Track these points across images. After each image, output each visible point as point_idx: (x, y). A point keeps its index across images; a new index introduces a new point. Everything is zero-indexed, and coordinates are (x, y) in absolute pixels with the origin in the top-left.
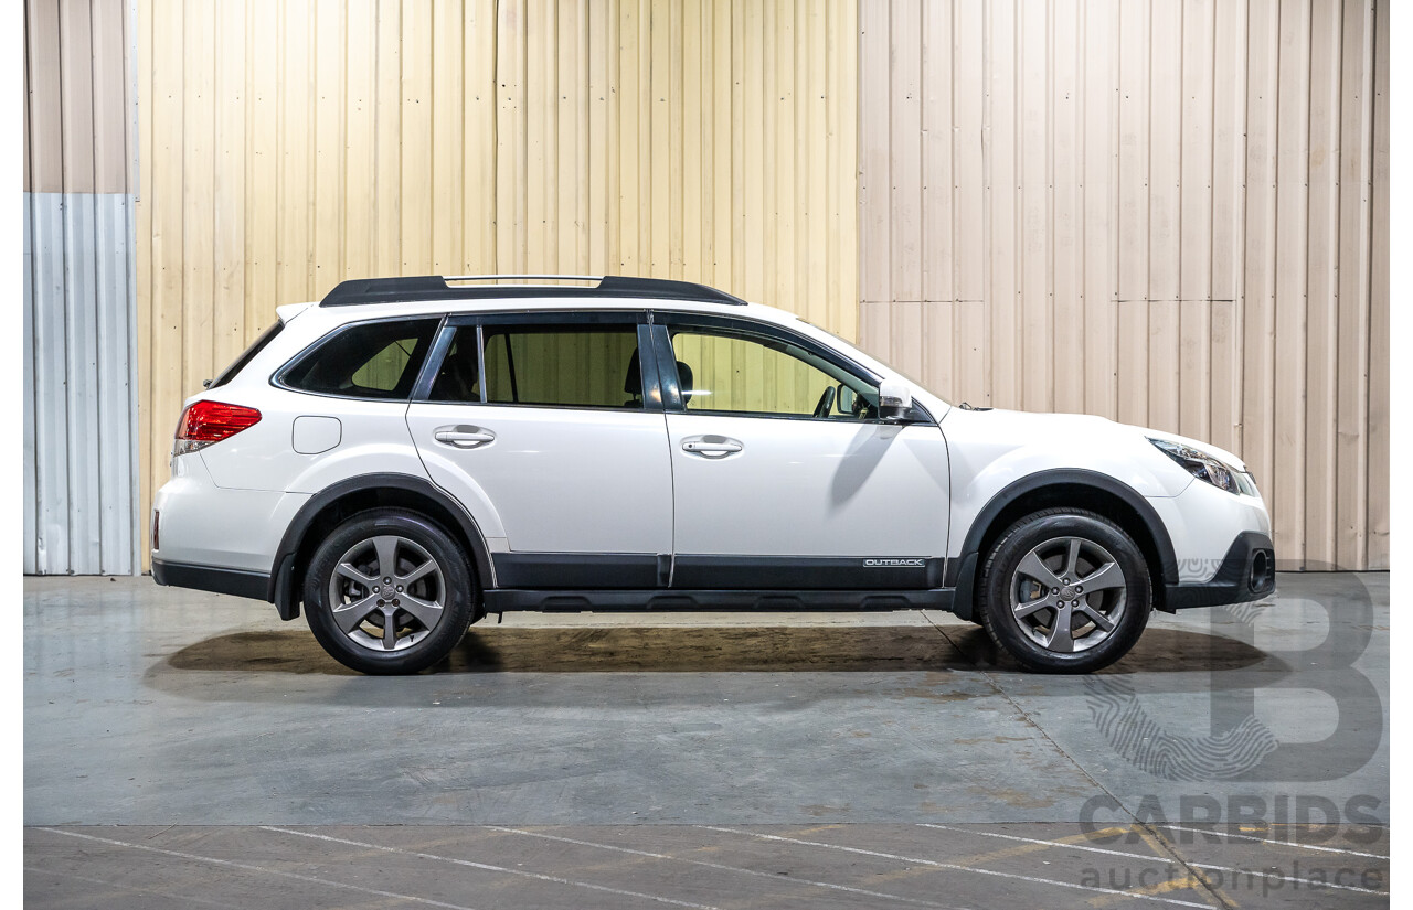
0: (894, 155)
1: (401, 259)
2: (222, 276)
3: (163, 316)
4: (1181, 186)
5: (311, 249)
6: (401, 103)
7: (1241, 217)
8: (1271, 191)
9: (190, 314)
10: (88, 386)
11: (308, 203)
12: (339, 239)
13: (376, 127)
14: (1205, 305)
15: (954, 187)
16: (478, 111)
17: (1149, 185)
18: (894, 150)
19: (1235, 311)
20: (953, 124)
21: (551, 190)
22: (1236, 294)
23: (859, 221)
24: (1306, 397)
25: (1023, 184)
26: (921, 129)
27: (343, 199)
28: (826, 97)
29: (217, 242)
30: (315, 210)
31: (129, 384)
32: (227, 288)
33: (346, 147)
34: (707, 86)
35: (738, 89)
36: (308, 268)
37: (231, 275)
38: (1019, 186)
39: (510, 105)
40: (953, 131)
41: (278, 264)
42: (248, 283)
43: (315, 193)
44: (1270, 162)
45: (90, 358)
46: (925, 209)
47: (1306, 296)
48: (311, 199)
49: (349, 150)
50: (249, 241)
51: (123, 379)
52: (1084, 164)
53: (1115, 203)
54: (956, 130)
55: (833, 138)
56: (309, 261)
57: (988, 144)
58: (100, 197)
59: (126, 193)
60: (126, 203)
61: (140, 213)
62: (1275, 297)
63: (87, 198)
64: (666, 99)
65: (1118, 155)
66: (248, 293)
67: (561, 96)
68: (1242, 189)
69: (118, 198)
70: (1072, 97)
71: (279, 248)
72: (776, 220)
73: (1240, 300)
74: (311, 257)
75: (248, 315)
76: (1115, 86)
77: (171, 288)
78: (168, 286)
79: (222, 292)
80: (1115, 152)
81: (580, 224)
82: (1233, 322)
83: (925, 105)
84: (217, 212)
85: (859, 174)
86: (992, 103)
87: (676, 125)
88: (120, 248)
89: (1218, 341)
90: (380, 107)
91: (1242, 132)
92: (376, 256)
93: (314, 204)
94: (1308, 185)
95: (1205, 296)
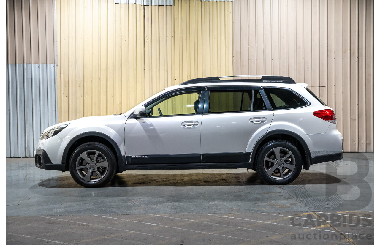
0: (242, 52)
1: (121, 79)
2: (78, 84)
3: (63, 94)
4: (312, 59)
5: (99, 77)
6: (121, 41)
7: (327, 66)
8: (334, 60)
9: (70, 93)
10: (45, 111)
11: (99, 65)
12: (106, 74)
13: (115, 47)
14: (318, 88)
15: (256, 60)
16: (140, 42)
17: (304, 58)
18: (242, 51)
19: (325, 89)
20: (256, 44)
21: (158, 62)
22: (326, 85)
23: (233, 68)
24: (343, 110)
25: (273, 58)
26: (248, 45)
27: (107, 64)
28: (225, 38)
29: (77, 75)
30: (100, 67)
31: (55, 110)
32: (79, 86)
33: (108, 52)
34: (196, 36)
35: (203, 36)
36: (99, 81)
37: (80, 83)
38: (272, 59)
39: (148, 41)
40: (256, 46)
41: (92, 80)
42: (84, 85)
43: (100, 63)
44: (333, 52)
45: (46, 104)
46: (249, 65)
47: (343, 85)
48: (100, 64)
49: (109, 52)
50: (84, 75)
51: (54, 109)
52: (288, 53)
53: (296, 63)
54: (257, 46)
55: (227, 48)
56: (99, 80)
57: (265, 49)
58: (48, 65)
59: (54, 63)
60: (54, 66)
61: (58, 68)
62: (335, 85)
63: (45, 65)
64: (186, 39)
65: (296, 51)
66: (84, 87)
67: (160, 39)
68: (327, 59)
69: (52, 65)
70: (285, 37)
71: (92, 76)
72: (213, 68)
73: (327, 86)
74: (99, 79)
75: (84, 93)
76: (295, 35)
77: (65, 87)
78: (65, 86)
79: (78, 88)
80: (296, 50)
81: (165, 70)
82: (325, 92)
83: (249, 40)
84: (77, 68)
85: (233, 57)
86: (265, 39)
87: (188, 45)
88: (53, 77)
89: (321, 96)
90: (116, 42)
91: (327, 45)
92: (115, 78)
93: (100, 66)
94: (343, 58)
95: (318, 85)
